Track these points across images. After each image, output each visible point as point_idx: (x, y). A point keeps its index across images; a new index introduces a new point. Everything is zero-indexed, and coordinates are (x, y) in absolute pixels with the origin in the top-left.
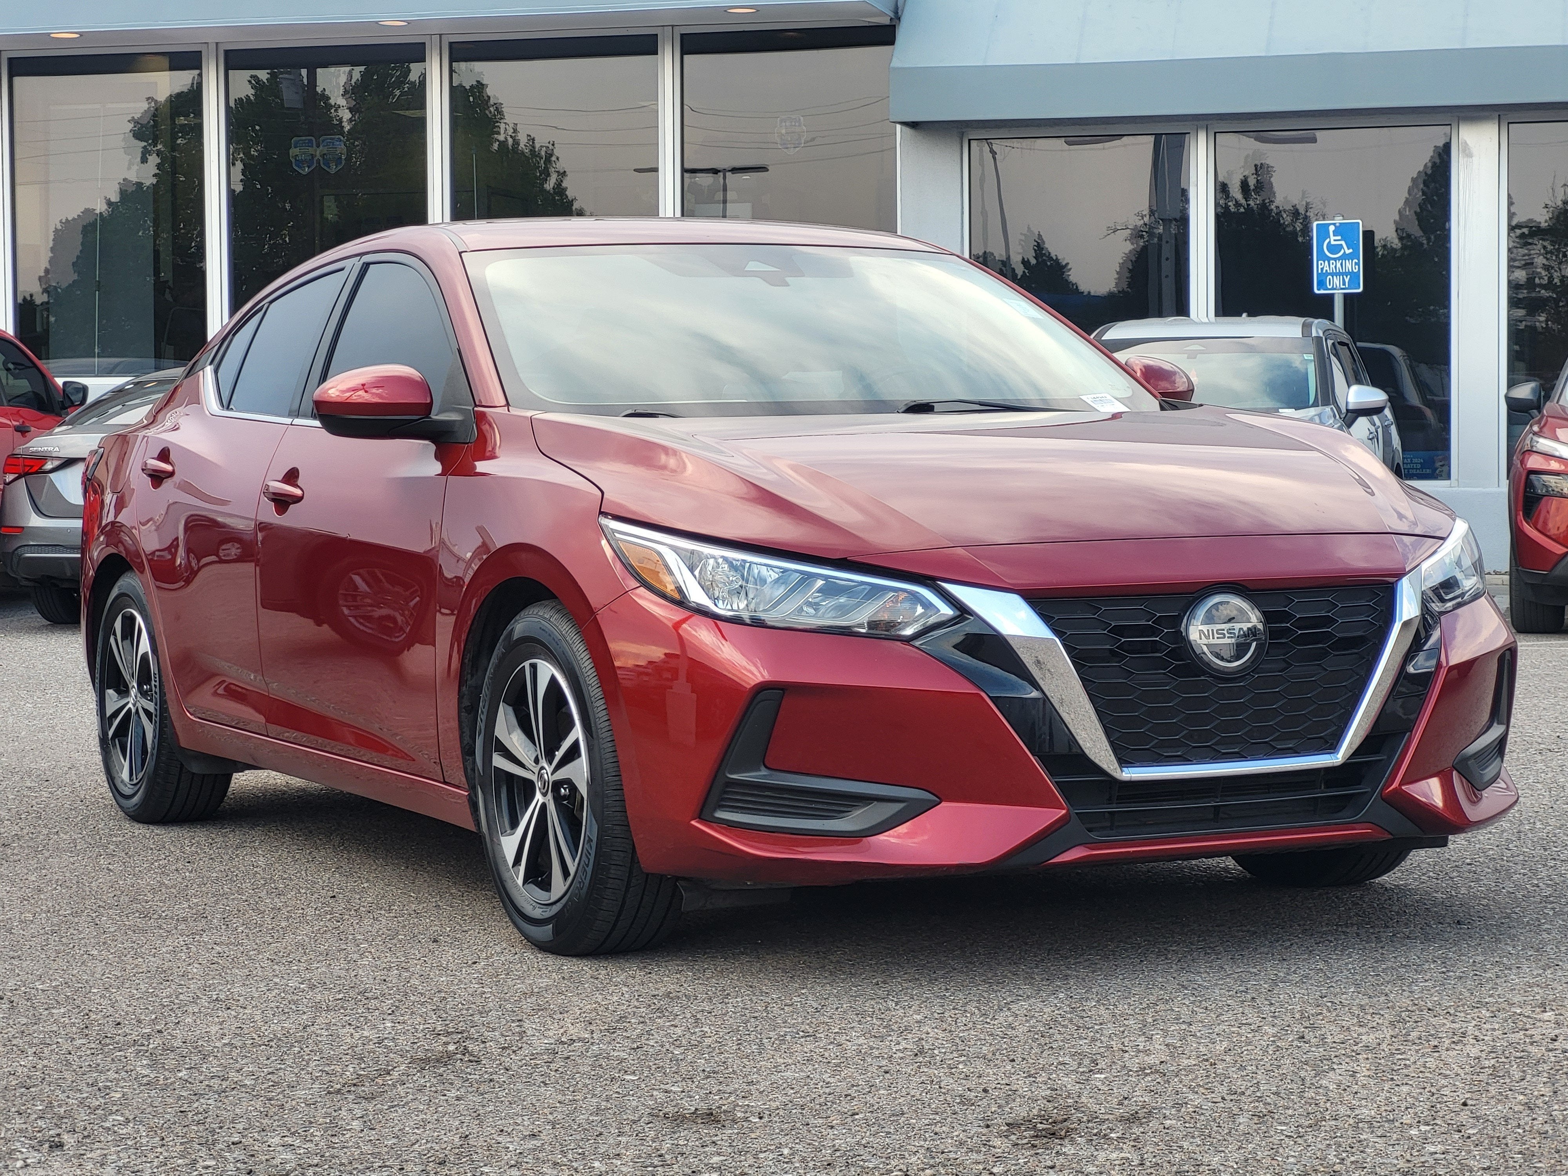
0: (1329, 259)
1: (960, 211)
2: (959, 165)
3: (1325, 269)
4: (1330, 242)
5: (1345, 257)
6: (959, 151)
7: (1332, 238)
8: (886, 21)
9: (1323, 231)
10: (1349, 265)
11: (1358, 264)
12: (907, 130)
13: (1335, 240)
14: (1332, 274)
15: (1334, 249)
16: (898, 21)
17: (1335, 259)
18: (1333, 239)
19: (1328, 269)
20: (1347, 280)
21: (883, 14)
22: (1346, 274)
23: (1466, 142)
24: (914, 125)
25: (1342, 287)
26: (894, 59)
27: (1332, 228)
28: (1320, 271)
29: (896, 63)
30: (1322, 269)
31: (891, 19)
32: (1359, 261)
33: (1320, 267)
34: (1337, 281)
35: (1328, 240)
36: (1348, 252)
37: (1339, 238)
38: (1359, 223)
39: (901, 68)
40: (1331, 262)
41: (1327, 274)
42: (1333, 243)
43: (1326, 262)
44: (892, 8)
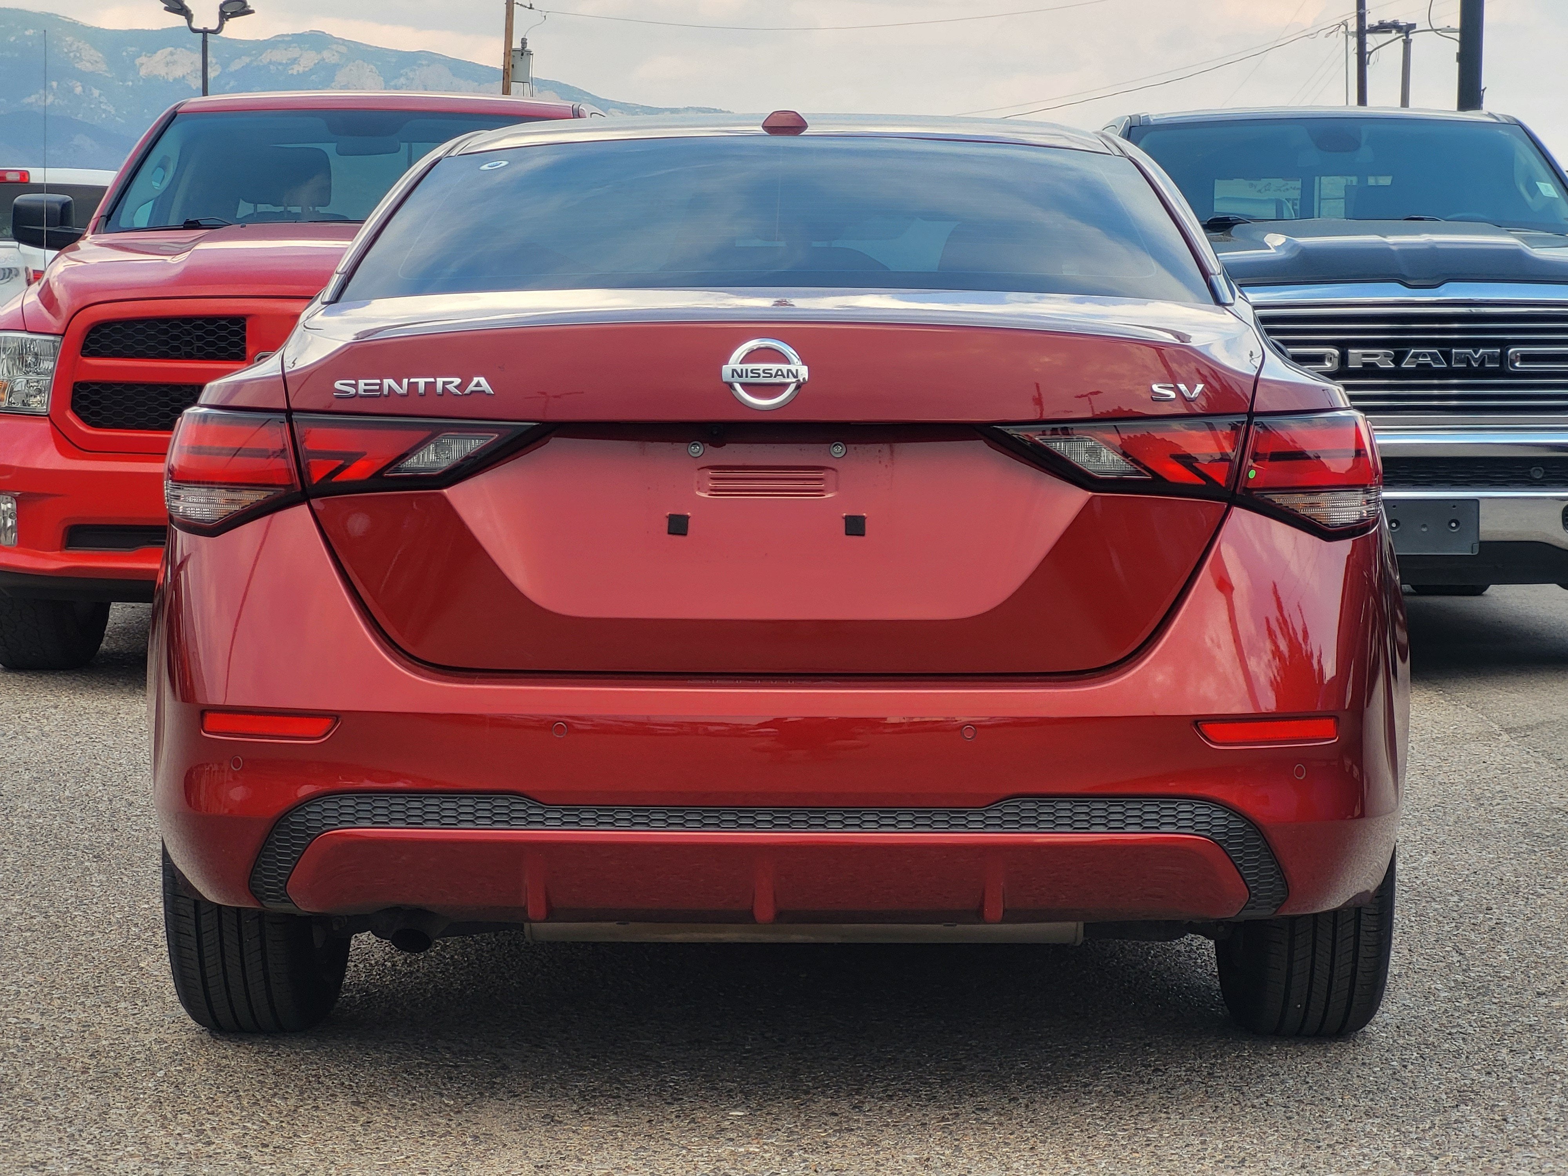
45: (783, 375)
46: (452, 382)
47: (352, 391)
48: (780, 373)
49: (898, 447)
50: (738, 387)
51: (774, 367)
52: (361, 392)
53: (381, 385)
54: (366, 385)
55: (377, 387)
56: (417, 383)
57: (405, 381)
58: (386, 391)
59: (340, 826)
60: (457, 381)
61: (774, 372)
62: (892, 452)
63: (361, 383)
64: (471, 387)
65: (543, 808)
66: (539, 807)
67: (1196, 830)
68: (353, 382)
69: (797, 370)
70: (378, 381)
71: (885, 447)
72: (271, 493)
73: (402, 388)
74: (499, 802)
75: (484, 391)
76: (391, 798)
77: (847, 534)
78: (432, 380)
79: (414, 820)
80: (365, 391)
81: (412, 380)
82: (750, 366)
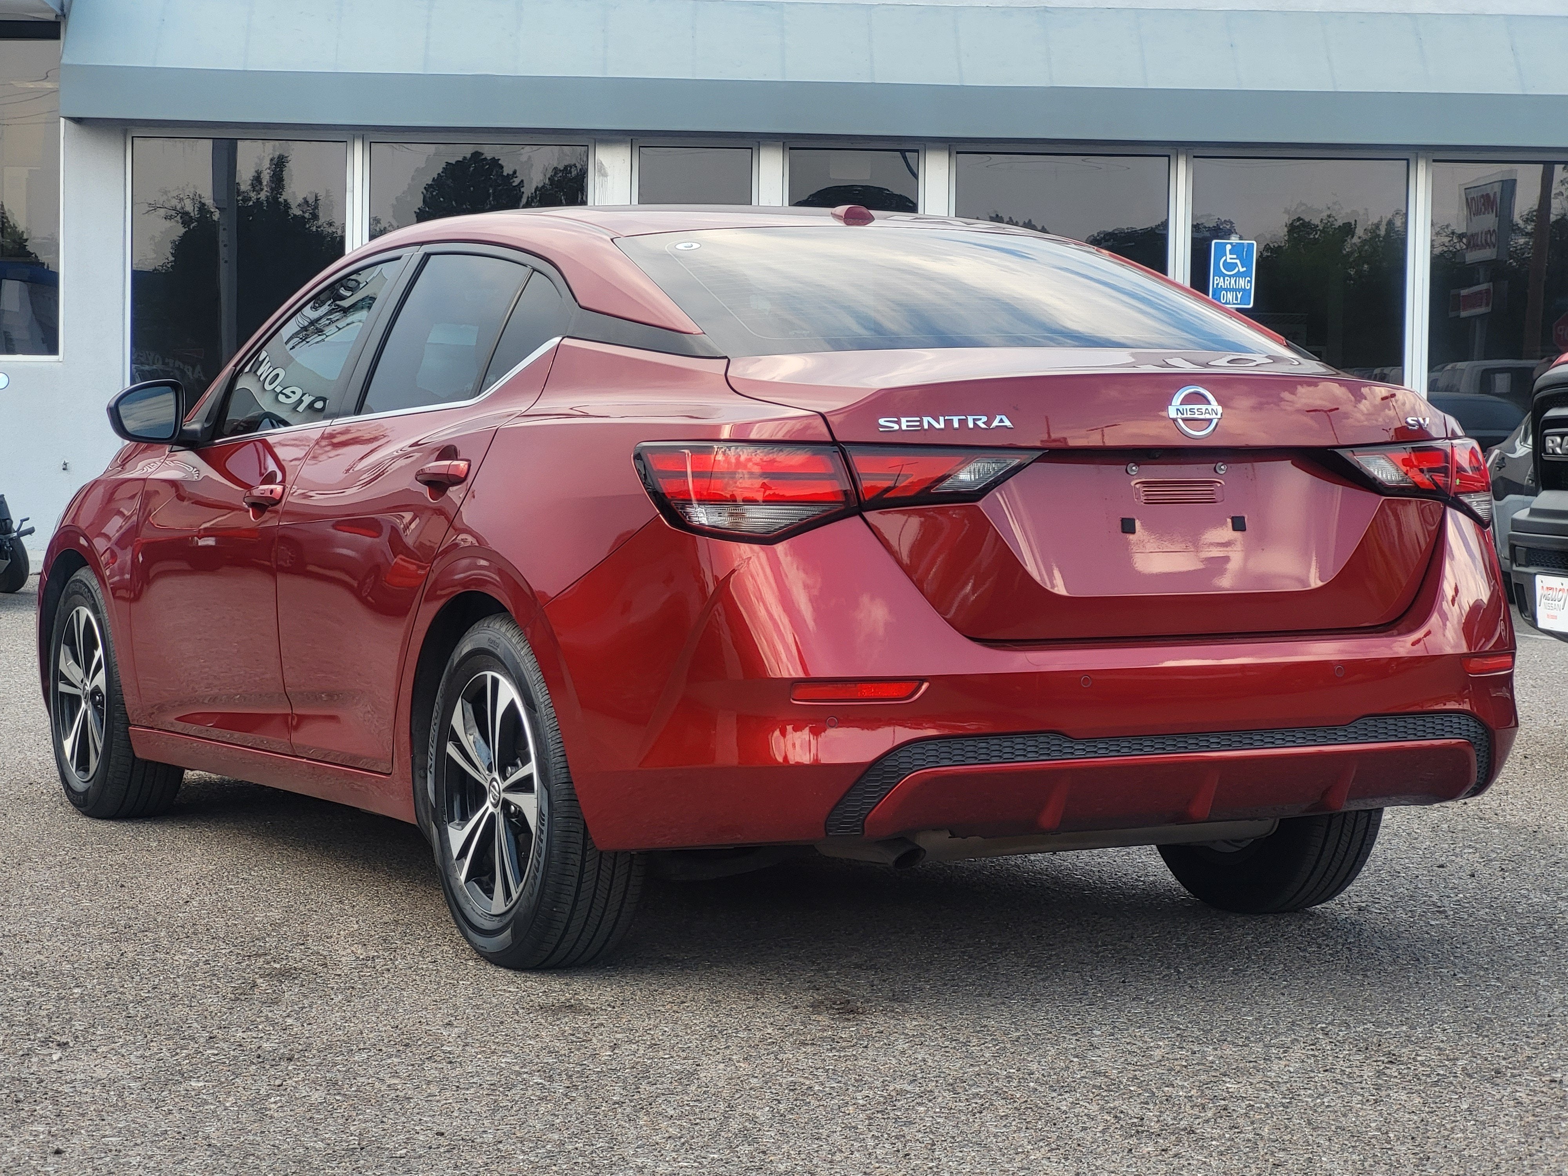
0: (1224, 276)
1: (123, 205)
2: (123, 162)
3: (1220, 284)
4: (1226, 260)
5: (1239, 275)
6: (123, 147)
7: (1229, 256)
8: (51, 17)
9: (1221, 252)
10: (1242, 283)
11: (1250, 282)
12: (72, 125)
13: (1231, 259)
14: (1226, 290)
15: (1230, 266)
16: (63, 18)
17: (1230, 276)
18: (1229, 258)
19: (1223, 284)
20: (1239, 296)
21: (53, 10)
22: (1239, 290)
23: (601, 163)
24: (78, 121)
25: (1235, 302)
26: (64, 56)
27: (1229, 247)
28: (1215, 286)
29: (65, 60)
30: (1217, 284)
31: (57, 16)
32: (1251, 279)
33: (1216, 282)
34: (1230, 296)
35: (1224, 258)
36: (1242, 270)
37: (1235, 256)
38: (1253, 244)
39: (69, 65)
40: (1226, 278)
41: (1222, 289)
42: (1229, 261)
43: (1222, 278)
44: (59, 5)
45: (1209, 413)
46: (981, 419)
47: (896, 427)
48: (1207, 411)
49: (1257, 465)
50: (1180, 421)
52: (904, 427)
53: (921, 422)
54: (907, 421)
56: (952, 420)
58: (926, 426)
59: (927, 766)
60: (984, 419)
61: (1203, 411)
62: (1254, 469)
64: (996, 423)
65: (1073, 742)
66: (1070, 741)
67: (1463, 736)
68: (896, 419)
70: (918, 419)
71: (1249, 466)
72: (827, 508)
74: (1042, 740)
75: (1006, 426)
76: (965, 741)
78: (964, 417)
79: (983, 757)
80: (908, 426)
81: (946, 418)
82: (1188, 407)
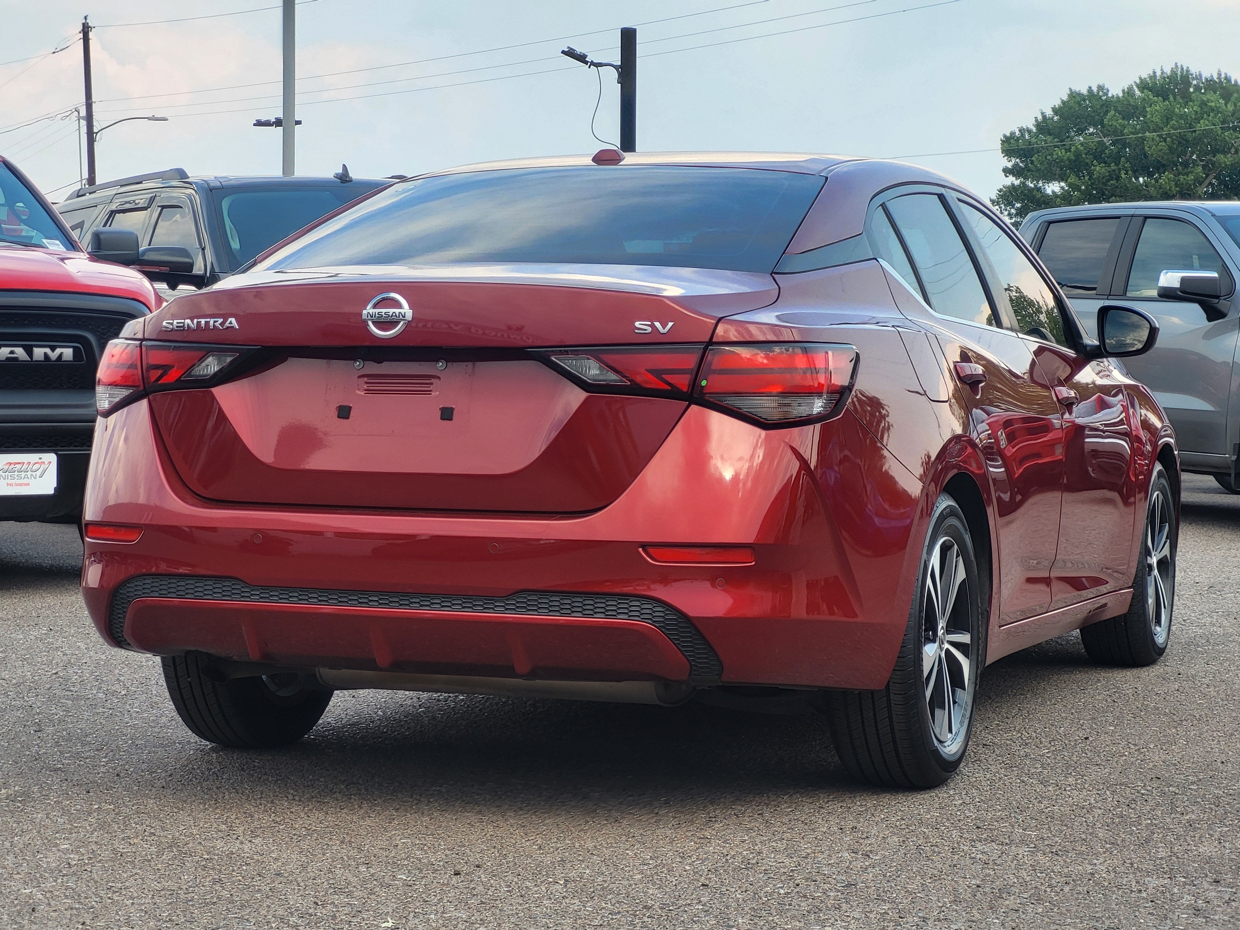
45: (397, 315)
46: (218, 321)
47: (171, 326)
48: (394, 314)
49: (478, 364)
50: (370, 323)
51: (391, 311)
52: (175, 327)
53: (184, 323)
54: (178, 323)
55: (182, 325)
56: (201, 322)
57: (195, 321)
58: (186, 326)
59: (142, 595)
60: (220, 320)
61: (390, 314)
62: (474, 366)
63: (175, 321)
64: (227, 324)
65: (250, 588)
66: (249, 587)
67: (642, 619)
68: (172, 322)
69: (405, 313)
70: (183, 321)
71: (470, 364)
72: (132, 391)
73: (193, 324)
74: (227, 584)
75: (233, 327)
76: (169, 579)
77: (442, 419)
78: (208, 320)
79: (181, 593)
80: (177, 327)
81: (199, 320)
82: (377, 311)
